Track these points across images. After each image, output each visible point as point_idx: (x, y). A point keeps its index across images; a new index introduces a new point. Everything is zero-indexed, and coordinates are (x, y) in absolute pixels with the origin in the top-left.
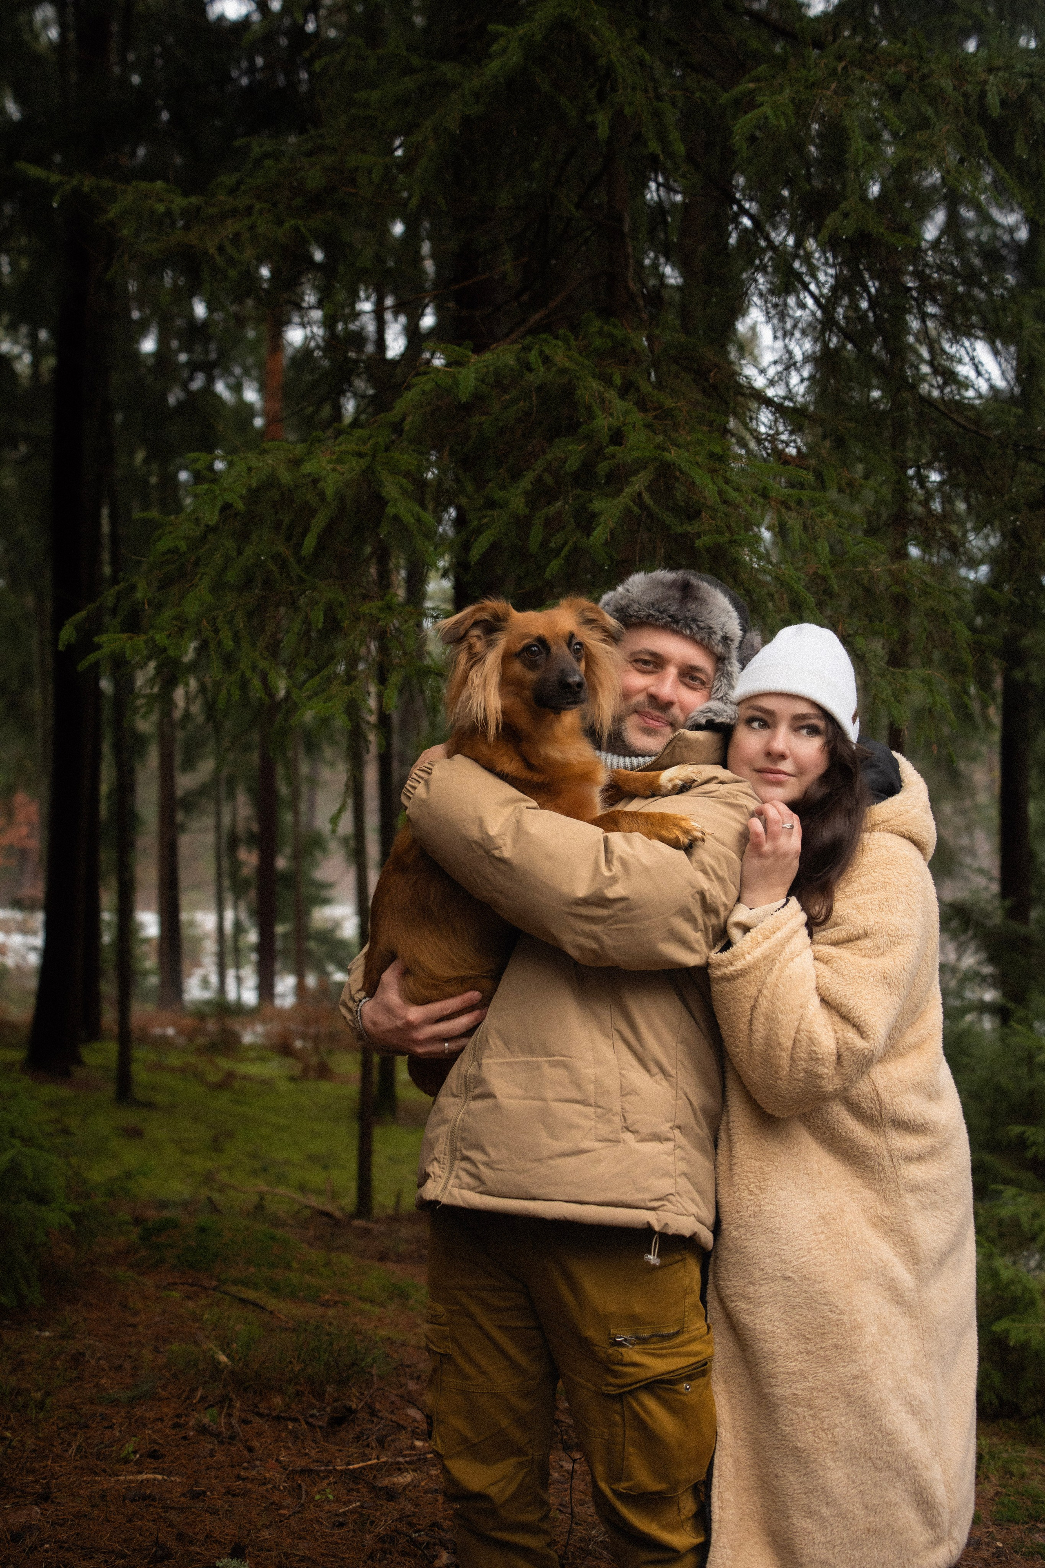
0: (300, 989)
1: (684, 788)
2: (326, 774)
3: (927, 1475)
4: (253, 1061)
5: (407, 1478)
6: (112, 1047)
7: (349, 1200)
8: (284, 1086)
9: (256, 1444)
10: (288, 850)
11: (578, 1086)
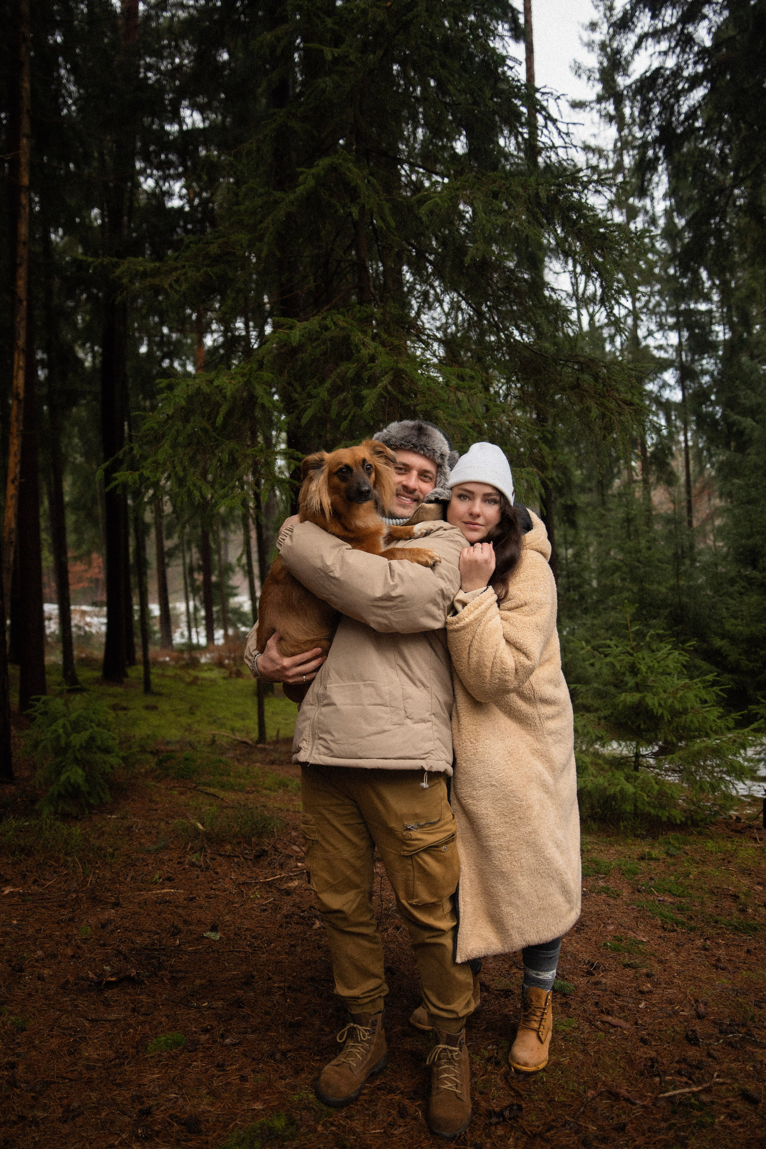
0: (226, 636)
1: (427, 534)
2: (232, 537)
3: (565, 877)
4: (206, 671)
5: (296, 883)
6: (141, 668)
7: (255, 735)
8: (221, 682)
9: (219, 870)
10: (216, 572)
11: (381, 697)
